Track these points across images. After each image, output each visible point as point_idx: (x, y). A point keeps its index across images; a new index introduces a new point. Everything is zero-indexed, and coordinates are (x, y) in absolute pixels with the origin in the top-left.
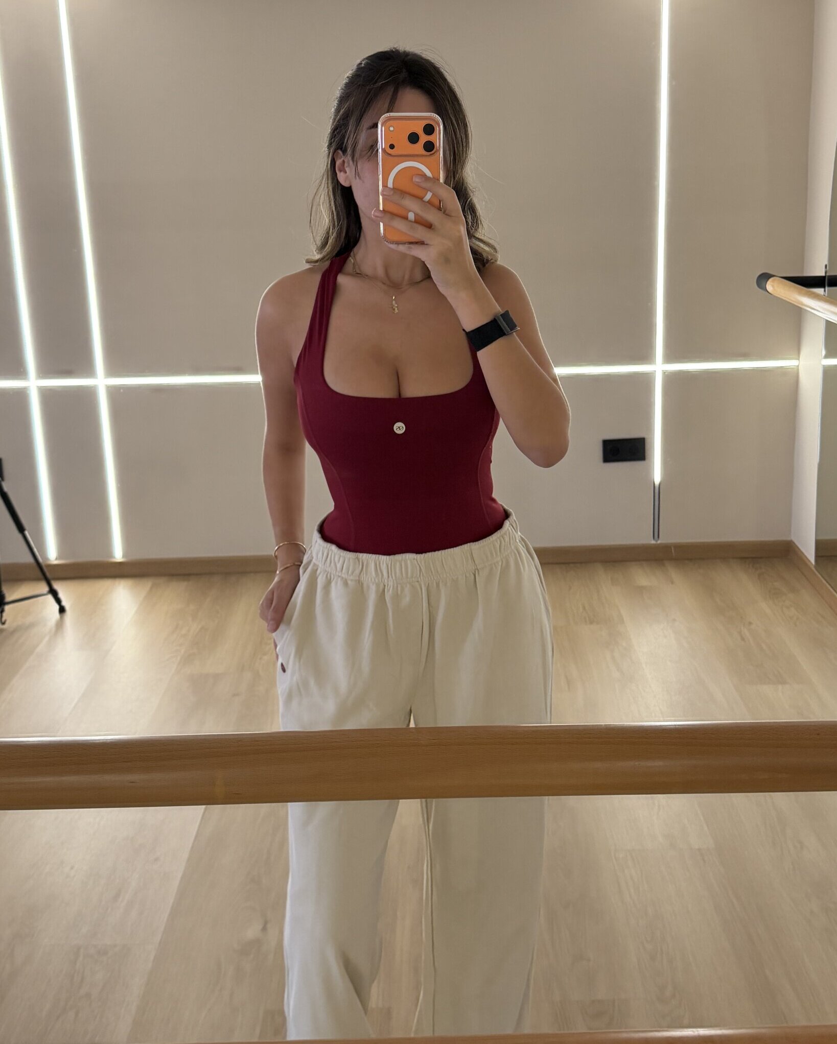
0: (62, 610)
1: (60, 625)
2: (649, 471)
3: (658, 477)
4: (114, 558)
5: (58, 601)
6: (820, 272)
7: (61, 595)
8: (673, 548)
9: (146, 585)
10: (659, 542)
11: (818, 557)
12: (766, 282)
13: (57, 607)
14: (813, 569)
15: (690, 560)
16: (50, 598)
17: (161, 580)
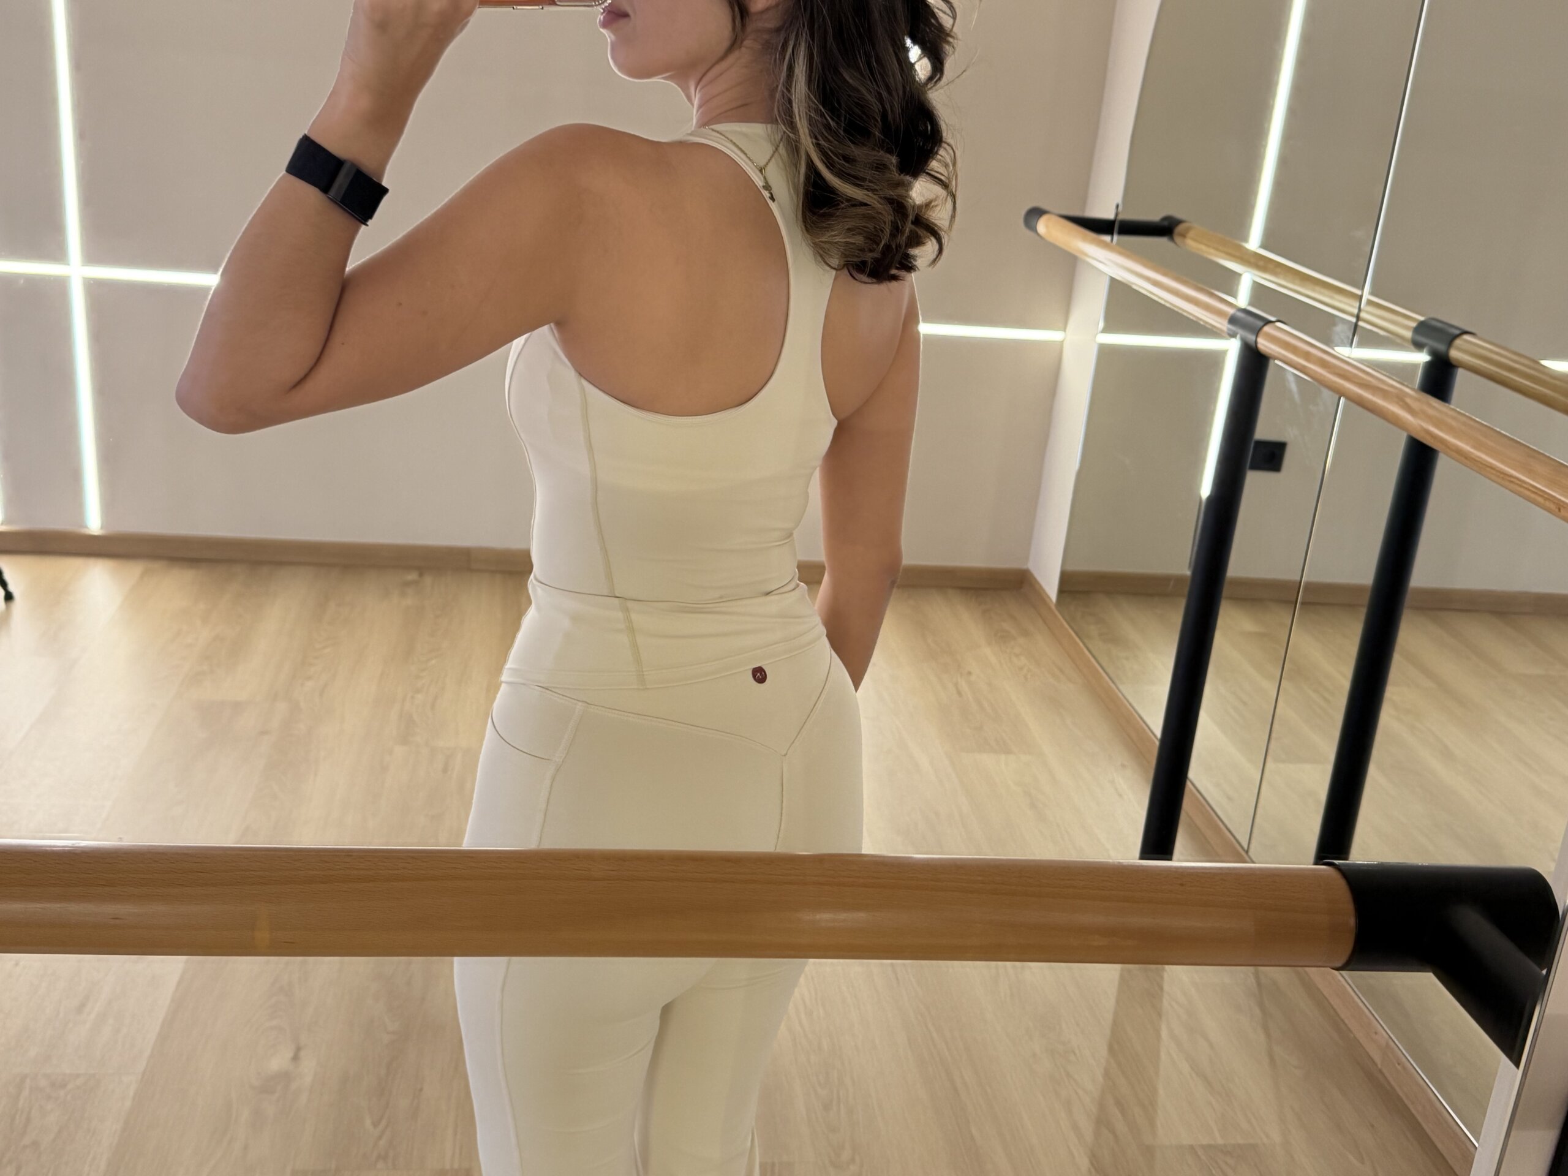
0: (10, 597)
4: (86, 527)
5: (4, 585)
6: (1108, 214)
7: (8, 577)
9: (135, 569)
11: (1061, 591)
12: (1038, 220)
14: (1053, 607)
17: (157, 565)
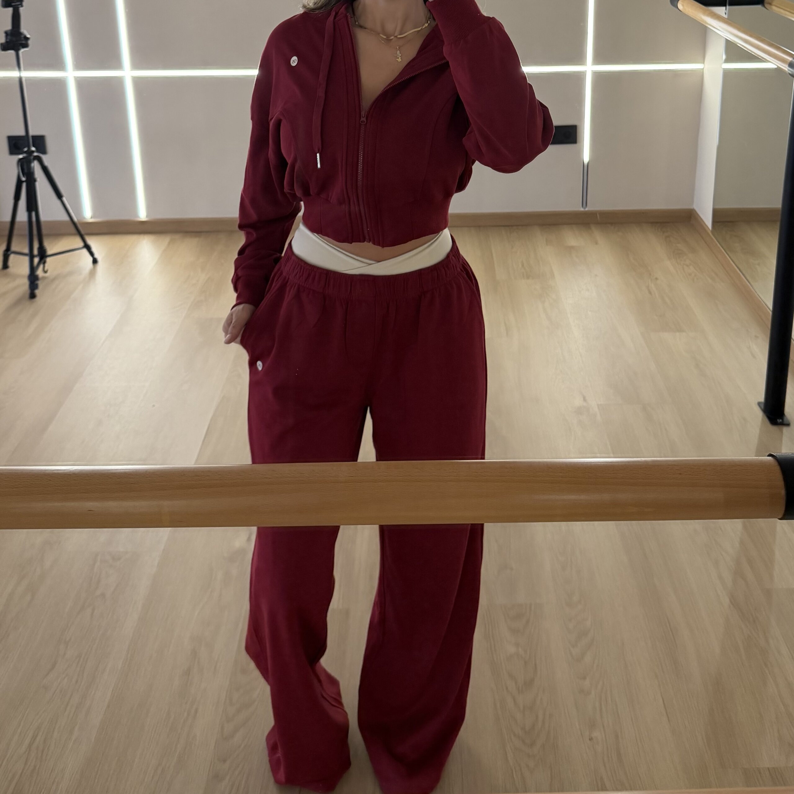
0: (95, 261)
1: (92, 273)
2: (580, 153)
3: (586, 158)
4: (139, 217)
5: (92, 254)
7: (94, 249)
8: (598, 215)
9: (165, 240)
10: (587, 209)
12: (678, 2)
13: (91, 259)
14: (710, 233)
15: (612, 224)
16: (85, 251)
17: (177, 236)
